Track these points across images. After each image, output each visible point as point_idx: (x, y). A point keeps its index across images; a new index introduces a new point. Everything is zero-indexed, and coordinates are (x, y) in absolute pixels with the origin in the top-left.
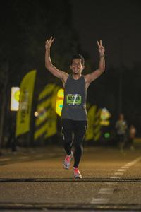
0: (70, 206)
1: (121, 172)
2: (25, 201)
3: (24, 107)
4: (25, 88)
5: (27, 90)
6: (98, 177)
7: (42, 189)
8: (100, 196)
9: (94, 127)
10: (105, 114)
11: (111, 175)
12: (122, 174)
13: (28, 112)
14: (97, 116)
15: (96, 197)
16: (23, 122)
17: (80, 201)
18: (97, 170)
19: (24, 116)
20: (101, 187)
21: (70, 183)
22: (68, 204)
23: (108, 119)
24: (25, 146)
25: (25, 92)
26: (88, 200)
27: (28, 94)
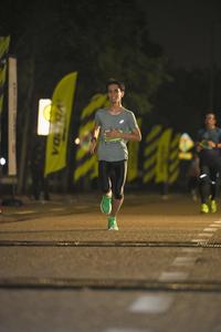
0: (126, 284)
1: (209, 232)
2: (57, 276)
3: (57, 131)
4: (59, 101)
5: (62, 103)
6: (173, 240)
7: (83, 258)
8: (175, 269)
9: (170, 163)
10: (186, 142)
11: (192, 238)
12: (211, 235)
13: (64, 138)
14: (174, 144)
15: (168, 270)
16: (56, 153)
17: (142, 277)
18: (171, 228)
19: (57, 145)
20: (176, 255)
21: (127, 249)
22: (123, 281)
23: (191, 150)
24: (60, 191)
25: (59, 107)
26: (154, 275)
27: (63, 109)
